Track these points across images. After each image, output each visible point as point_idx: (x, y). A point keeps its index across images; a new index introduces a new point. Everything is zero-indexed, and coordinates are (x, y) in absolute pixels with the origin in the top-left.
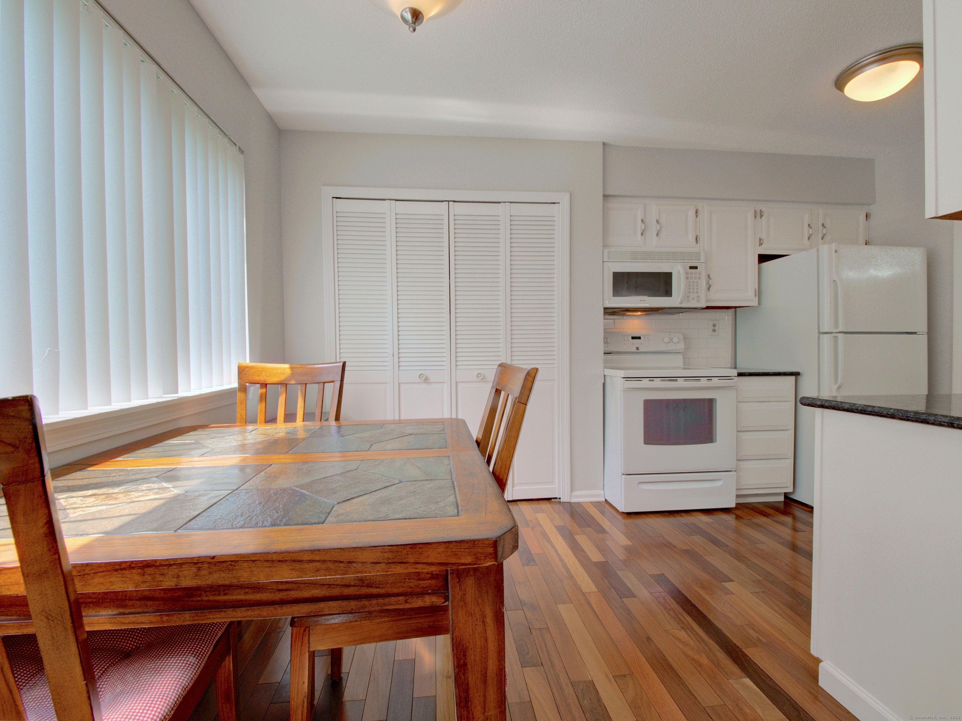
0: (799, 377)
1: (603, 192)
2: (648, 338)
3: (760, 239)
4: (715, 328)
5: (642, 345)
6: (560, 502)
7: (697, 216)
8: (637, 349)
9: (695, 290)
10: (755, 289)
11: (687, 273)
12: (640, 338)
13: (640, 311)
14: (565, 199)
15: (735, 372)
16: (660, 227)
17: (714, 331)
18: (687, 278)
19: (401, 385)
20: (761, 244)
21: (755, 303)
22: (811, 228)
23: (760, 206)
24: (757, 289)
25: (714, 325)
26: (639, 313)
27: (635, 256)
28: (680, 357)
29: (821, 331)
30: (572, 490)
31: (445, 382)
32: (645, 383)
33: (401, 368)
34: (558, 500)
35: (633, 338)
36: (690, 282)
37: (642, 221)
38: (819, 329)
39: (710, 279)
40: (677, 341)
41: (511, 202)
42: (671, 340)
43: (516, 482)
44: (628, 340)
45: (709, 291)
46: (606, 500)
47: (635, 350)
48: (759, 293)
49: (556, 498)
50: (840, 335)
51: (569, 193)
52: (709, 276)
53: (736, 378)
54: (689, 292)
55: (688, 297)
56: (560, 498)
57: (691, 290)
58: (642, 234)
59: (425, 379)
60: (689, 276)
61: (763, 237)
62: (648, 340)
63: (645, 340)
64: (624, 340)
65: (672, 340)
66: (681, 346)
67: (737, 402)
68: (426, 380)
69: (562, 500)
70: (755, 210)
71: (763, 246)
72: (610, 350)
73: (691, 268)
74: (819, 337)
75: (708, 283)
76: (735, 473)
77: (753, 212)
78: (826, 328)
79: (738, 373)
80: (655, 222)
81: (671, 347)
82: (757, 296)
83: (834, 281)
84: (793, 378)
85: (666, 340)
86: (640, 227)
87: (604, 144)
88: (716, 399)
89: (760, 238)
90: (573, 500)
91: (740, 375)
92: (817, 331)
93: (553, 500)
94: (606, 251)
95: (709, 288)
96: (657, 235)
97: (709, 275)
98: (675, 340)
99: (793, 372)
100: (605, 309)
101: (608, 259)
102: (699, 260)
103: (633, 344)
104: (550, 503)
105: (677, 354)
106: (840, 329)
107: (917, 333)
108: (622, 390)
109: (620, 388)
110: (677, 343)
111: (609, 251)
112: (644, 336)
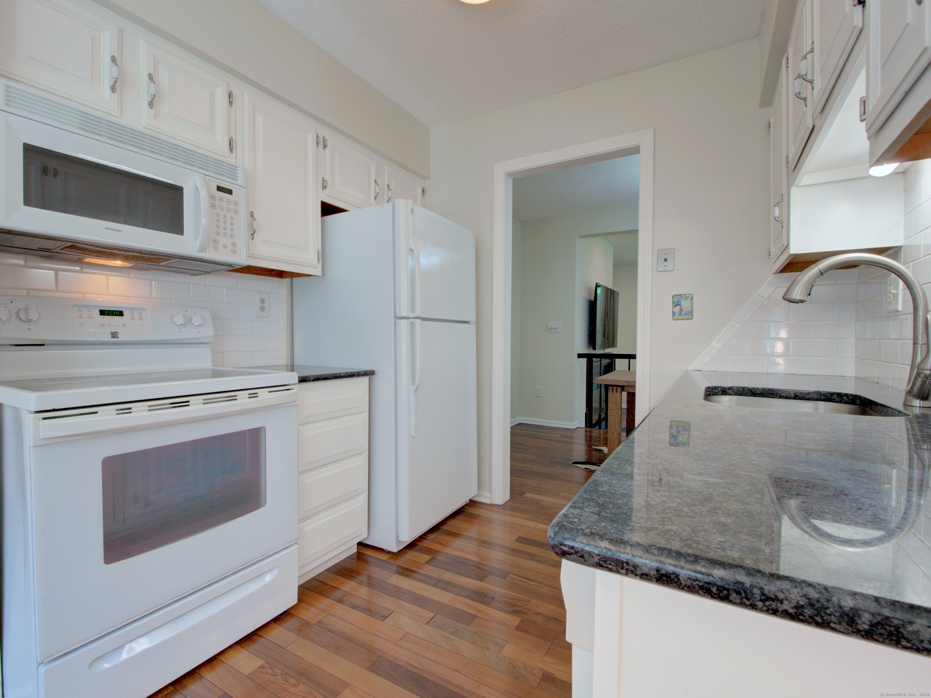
0: (373, 377)
2: (140, 314)
3: (324, 181)
4: (264, 305)
5: (124, 328)
7: (231, 103)
8: (114, 335)
9: (229, 232)
10: (318, 251)
11: (213, 197)
12: (121, 314)
13: (126, 258)
15: (294, 377)
16: (157, 92)
17: (262, 309)
18: (213, 206)
20: (324, 187)
21: (317, 272)
22: (378, 185)
23: (325, 132)
24: (320, 251)
25: (263, 301)
26: (119, 263)
29: (398, 315)
35: (103, 313)
36: (218, 215)
37: (114, 60)
38: (395, 313)
39: (254, 219)
40: (201, 322)
42: (188, 321)
44: (90, 317)
45: (252, 239)
47: (109, 339)
48: (323, 257)
50: (418, 321)
52: (252, 215)
53: (296, 386)
54: (218, 234)
55: (216, 241)
57: (222, 231)
58: (113, 87)
60: (217, 203)
61: (327, 178)
62: (141, 320)
63: (133, 319)
64: (81, 317)
65: (191, 319)
66: (208, 332)
67: (299, 425)
70: (317, 135)
71: (327, 191)
72: (40, 338)
73: (220, 189)
74: (395, 323)
75: (251, 226)
76: (296, 546)
77: (315, 137)
78: (404, 313)
79: (299, 377)
80: (146, 78)
81: (189, 333)
82: (320, 261)
83: (411, 250)
84: (366, 379)
85: (179, 320)
86: (108, 70)
88: (265, 428)
89: (323, 178)
91: (303, 380)
92: (393, 315)
95: (253, 235)
96: (151, 104)
97: (252, 213)
98: (197, 321)
99: (367, 371)
102: (236, 180)
103: (102, 325)
105: (200, 345)
106: (418, 314)
107: (470, 323)
108: (34, 446)
109: (29, 439)
110: (200, 325)
111: (8, 86)
112: (132, 309)
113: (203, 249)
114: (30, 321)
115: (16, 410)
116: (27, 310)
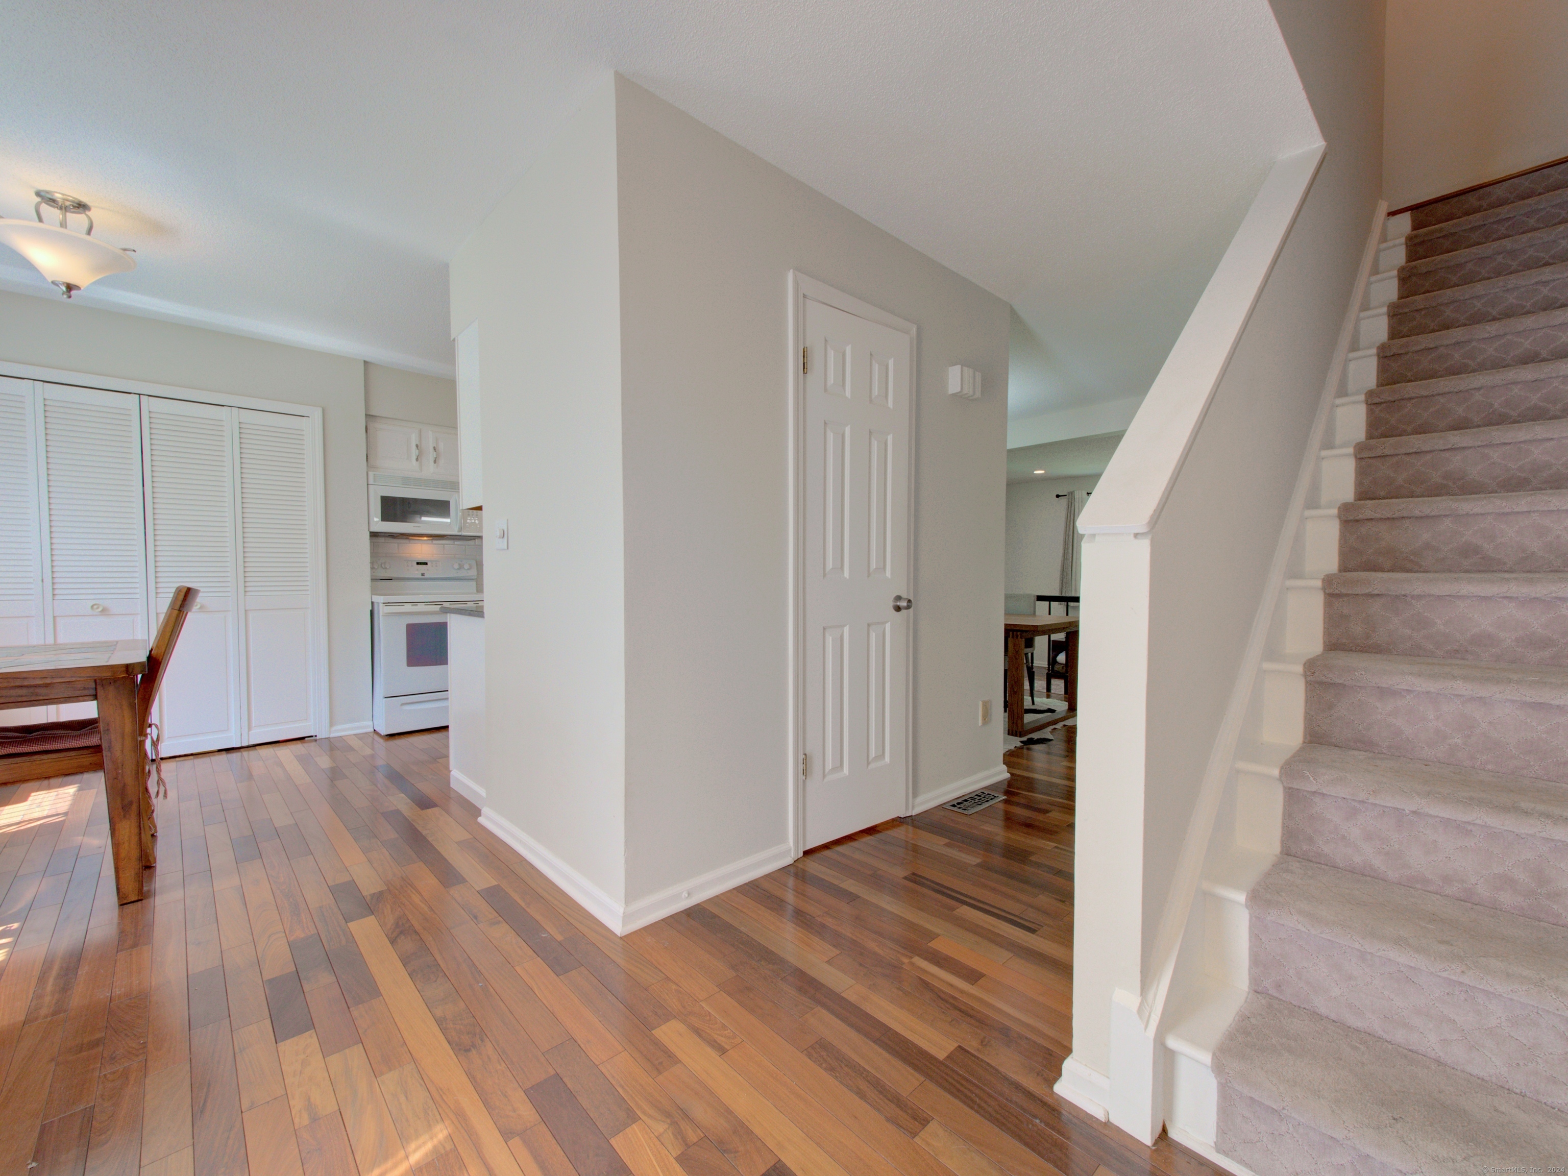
1: (366, 411)
2: (436, 563)
5: (428, 571)
6: (316, 740)
8: (423, 575)
12: (426, 564)
13: (427, 537)
14: (317, 414)
16: (437, 455)
19: (58, 619)
26: (425, 538)
27: (407, 481)
28: (474, 584)
30: (332, 723)
31: (138, 614)
32: (408, 608)
33: (57, 597)
34: (314, 738)
35: (418, 563)
37: (417, 446)
40: (468, 567)
41: (239, 408)
42: (462, 567)
43: (254, 724)
44: (413, 566)
46: (374, 730)
47: (420, 576)
49: (312, 736)
51: (321, 409)
56: (316, 736)
58: (417, 460)
59: (103, 611)
62: (436, 566)
63: (432, 566)
64: (408, 566)
66: (473, 573)
68: (105, 611)
69: (318, 738)
72: (391, 576)
80: (432, 449)
81: (462, 574)
85: (456, 566)
86: (414, 452)
87: (365, 362)
90: (332, 735)
93: (306, 739)
94: (371, 474)
96: (435, 462)
98: (466, 567)
100: (371, 533)
101: (374, 482)
103: (418, 570)
104: (302, 743)
105: (470, 580)
108: (383, 616)
109: (381, 613)
110: (468, 569)
111: (374, 474)
112: (432, 561)
113: (460, 529)
114: (386, 568)
115: (378, 603)
116: (385, 563)
